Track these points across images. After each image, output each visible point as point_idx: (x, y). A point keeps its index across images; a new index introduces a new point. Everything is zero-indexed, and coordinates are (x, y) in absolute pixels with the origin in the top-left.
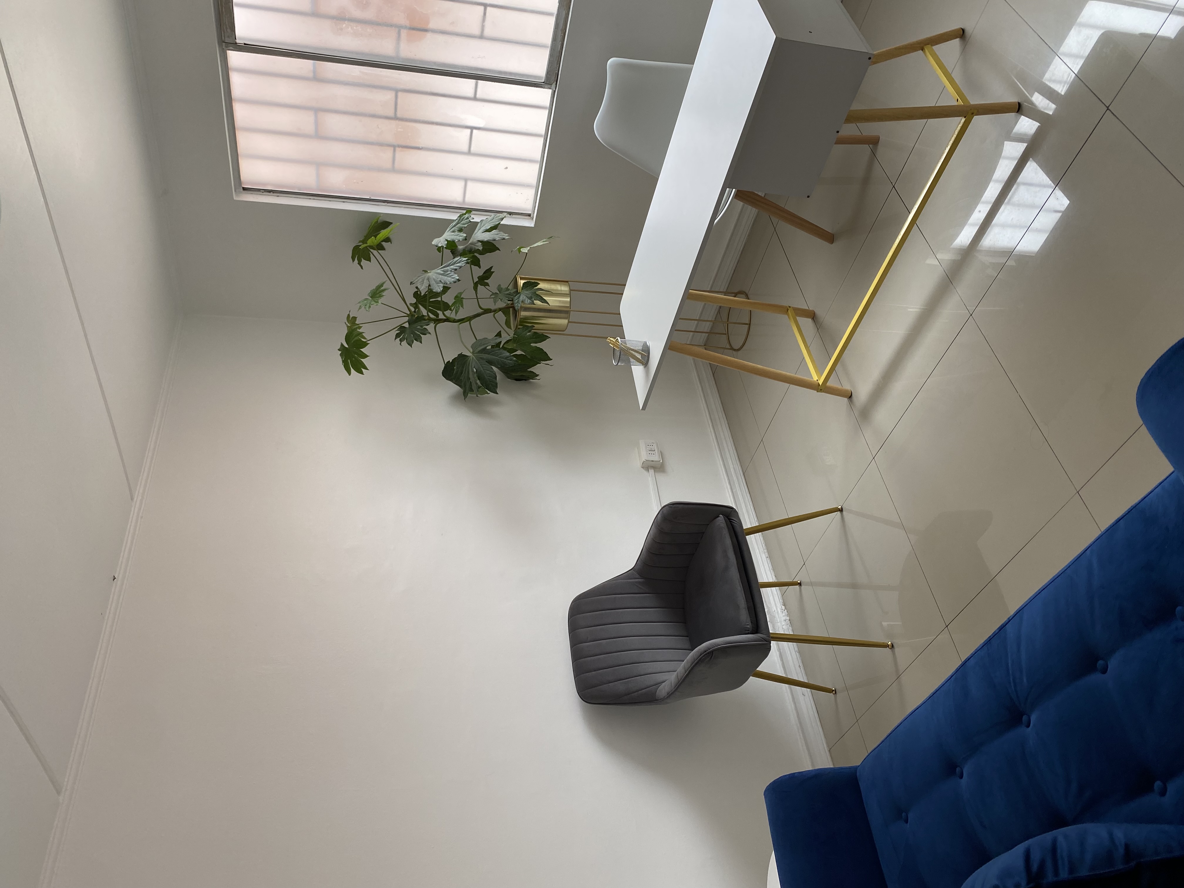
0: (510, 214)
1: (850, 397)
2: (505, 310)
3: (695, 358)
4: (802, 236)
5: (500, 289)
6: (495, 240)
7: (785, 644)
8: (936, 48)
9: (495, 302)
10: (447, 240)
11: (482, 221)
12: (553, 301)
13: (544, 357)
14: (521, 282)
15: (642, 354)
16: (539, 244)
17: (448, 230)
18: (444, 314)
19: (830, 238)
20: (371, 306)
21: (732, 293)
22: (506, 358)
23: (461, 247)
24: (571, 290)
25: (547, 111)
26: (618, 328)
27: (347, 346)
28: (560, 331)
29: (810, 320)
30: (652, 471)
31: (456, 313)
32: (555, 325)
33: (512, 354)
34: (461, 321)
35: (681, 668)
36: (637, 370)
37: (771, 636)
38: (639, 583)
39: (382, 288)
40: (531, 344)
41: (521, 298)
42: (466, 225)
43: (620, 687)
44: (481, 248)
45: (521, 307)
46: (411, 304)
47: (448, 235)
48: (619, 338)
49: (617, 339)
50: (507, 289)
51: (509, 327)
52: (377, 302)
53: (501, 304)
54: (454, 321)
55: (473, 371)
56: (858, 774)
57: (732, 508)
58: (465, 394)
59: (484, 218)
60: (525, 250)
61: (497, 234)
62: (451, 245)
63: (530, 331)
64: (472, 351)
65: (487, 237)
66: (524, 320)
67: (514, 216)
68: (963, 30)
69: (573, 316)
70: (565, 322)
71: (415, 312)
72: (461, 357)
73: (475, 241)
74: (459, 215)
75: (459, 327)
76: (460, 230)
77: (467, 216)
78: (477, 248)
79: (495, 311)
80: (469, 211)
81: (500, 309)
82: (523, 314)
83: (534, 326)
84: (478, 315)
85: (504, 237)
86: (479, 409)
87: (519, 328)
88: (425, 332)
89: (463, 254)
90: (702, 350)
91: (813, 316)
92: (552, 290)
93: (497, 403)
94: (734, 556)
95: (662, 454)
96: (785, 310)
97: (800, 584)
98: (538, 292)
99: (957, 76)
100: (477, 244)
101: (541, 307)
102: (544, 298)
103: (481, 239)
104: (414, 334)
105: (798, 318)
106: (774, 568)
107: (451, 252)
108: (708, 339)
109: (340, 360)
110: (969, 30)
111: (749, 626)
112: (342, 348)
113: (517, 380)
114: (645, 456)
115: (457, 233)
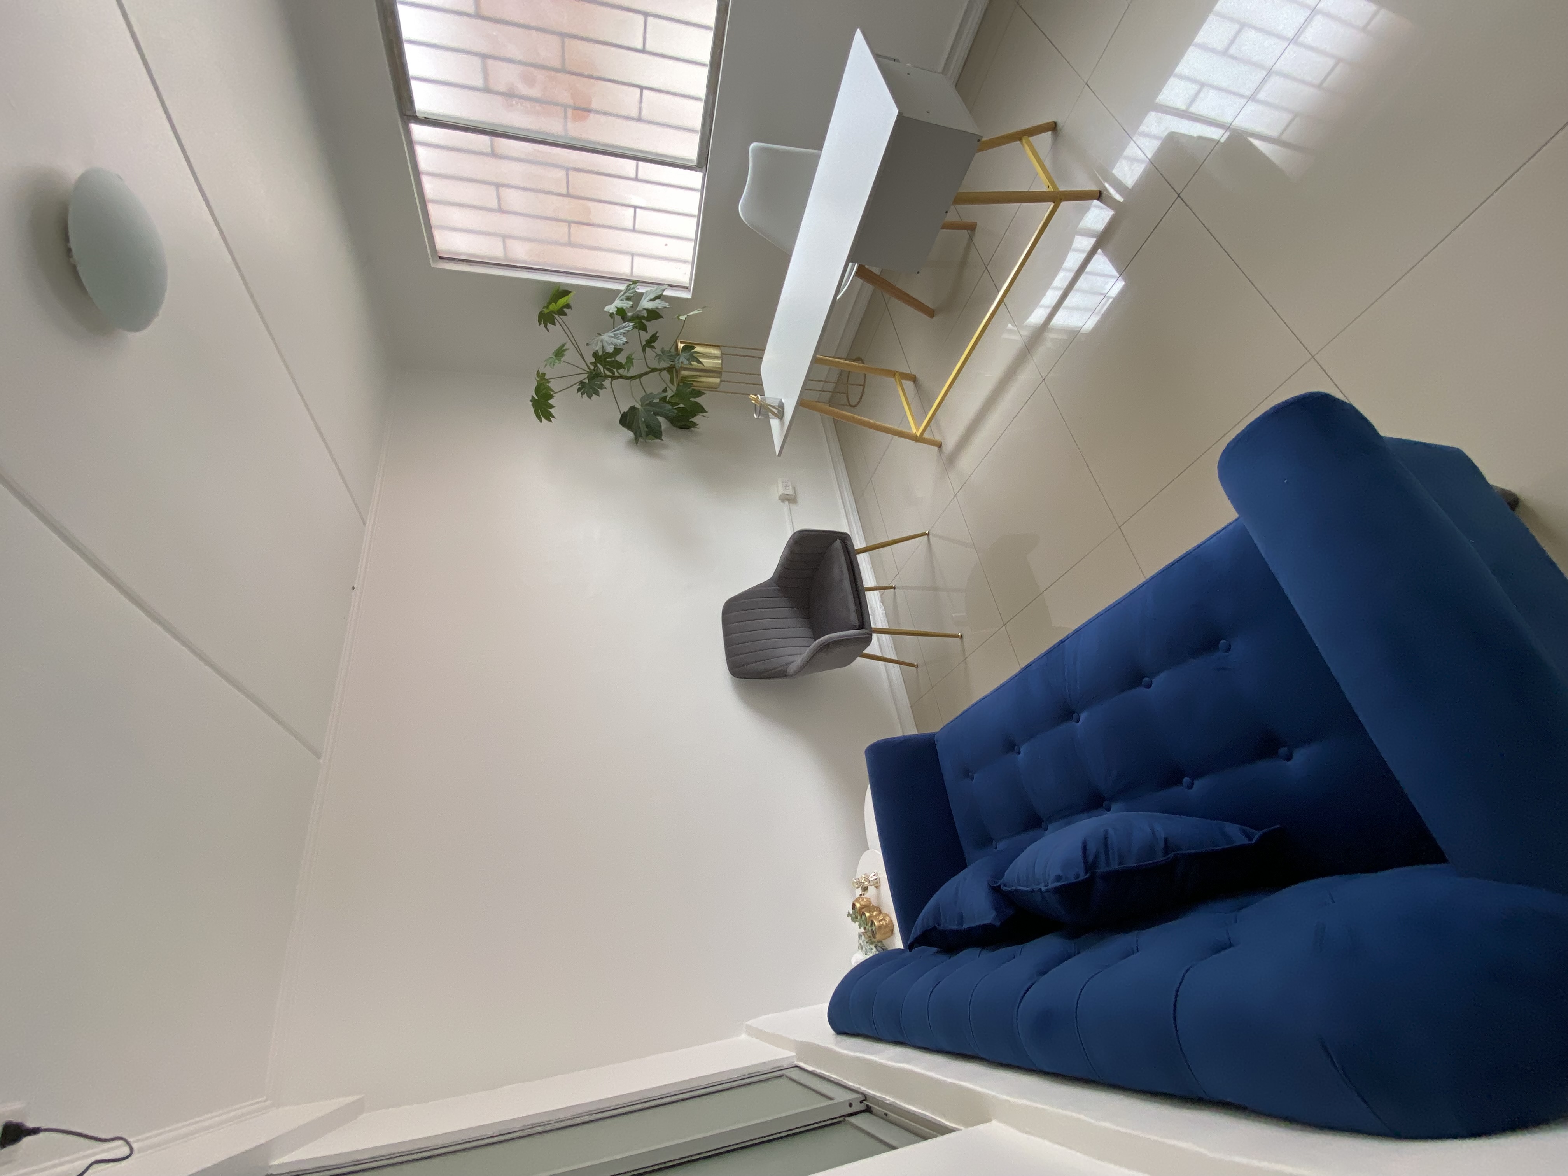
0: (671, 286)
1: (940, 446)
2: (670, 370)
3: (822, 414)
4: (909, 310)
5: (663, 351)
6: (657, 308)
7: (883, 635)
8: (1032, 139)
9: (659, 362)
10: (616, 307)
11: (647, 291)
12: (707, 363)
13: (700, 409)
14: (681, 346)
15: (778, 410)
16: (696, 312)
17: (618, 298)
18: (618, 373)
19: (931, 313)
20: (555, 364)
21: (852, 359)
22: (670, 410)
23: (629, 314)
24: (722, 354)
25: (700, 193)
26: (758, 387)
27: (537, 398)
28: (714, 388)
29: (911, 383)
30: (787, 503)
31: (628, 371)
32: (712, 383)
33: (675, 407)
34: (632, 378)
35: (807, 652)
36: (774, 423)
37: (873, 630)
38: (775, 589)
39: (564, 348)
40: (691, 399)
41: (681, 360)
42: (632, 295)
43: (760, 666)
44: (646, 315)
45: (681, 367)
46: (591, 363)
47: (618, 303)
48: (759, 396)
49: (758, 397)
50: (670, 352)
51: (673, 385)
52: (560, 361)
53: (664, 364)
54: (627, 378)
55: (641, 420)
56: (936, 740)
57: (846, 534)
58: (636, 439)
59: (649, 289)
60: (683, 318)
61: (660, 303)
62: (621, 312)
63: (689, 388)
64: (641, 404)
65: (651, 305)
66: (684, 378)
67: (674, 288)
68: (1055, 123)
69: (725, 376)
70: (717, 380)
71: (594, 370)
72: (633, 409)
73: (641, 309)
74: (626, 285)
75: (630, 383)
76: (628, 299)
77: (633, 286)
78: (643, 315)
79: (661, 370)
80: (635, 282)
81: (665, 369)
82: (685, 373)
83: (692, 384)
84: (646, 373)
85: (665, 306)
86: (650, 452)
87: (681, 386)
88: (602, 387)
89: (631, 319)
90: (827, 407)
91: (914, 379)
92: (707, 353)
93: (665, 447)
94: (847, 571)
95: (794, 489)
96: (892, 374)
97: (894, 588)
98: (695, 355)
99: (1048, 164)
100: (643, 312)
101: (697, 367)
102: (700, 360)
103: (646, 307)
104: (593, 389)
105: (903, 381)
106: (876, 576)
107: (622, 318)
108: (832, 397)
109: (532, 410)
110: (1060, 121)
111: (857, 624)
112: (533, 399)
113: (681, 428)
114: (781, 491)
115: (625, 301)
